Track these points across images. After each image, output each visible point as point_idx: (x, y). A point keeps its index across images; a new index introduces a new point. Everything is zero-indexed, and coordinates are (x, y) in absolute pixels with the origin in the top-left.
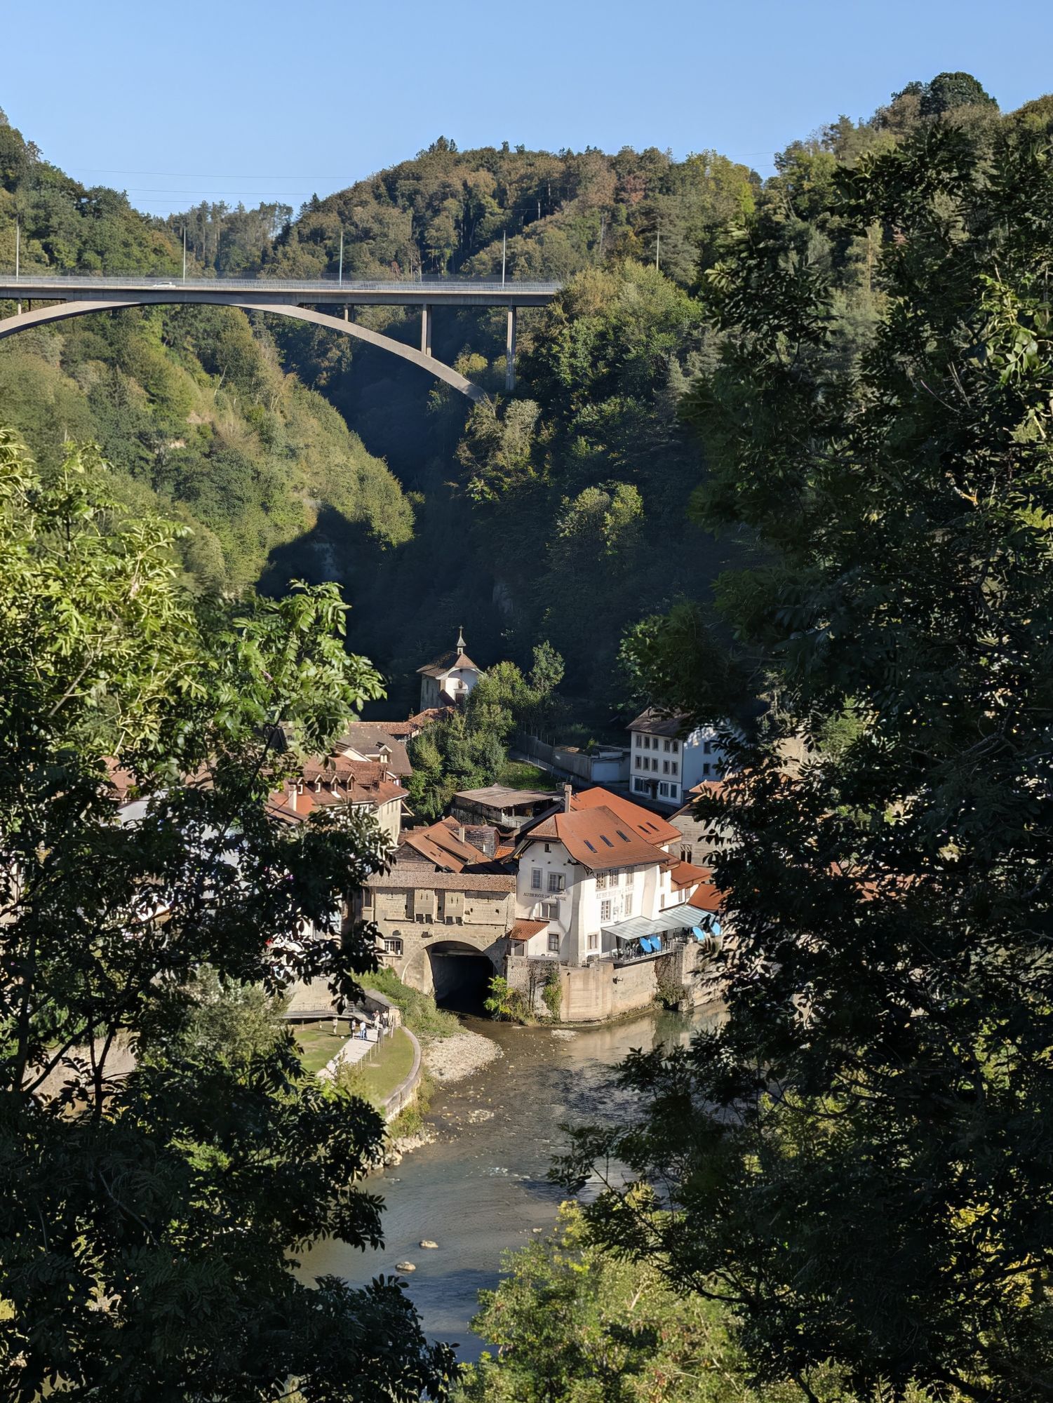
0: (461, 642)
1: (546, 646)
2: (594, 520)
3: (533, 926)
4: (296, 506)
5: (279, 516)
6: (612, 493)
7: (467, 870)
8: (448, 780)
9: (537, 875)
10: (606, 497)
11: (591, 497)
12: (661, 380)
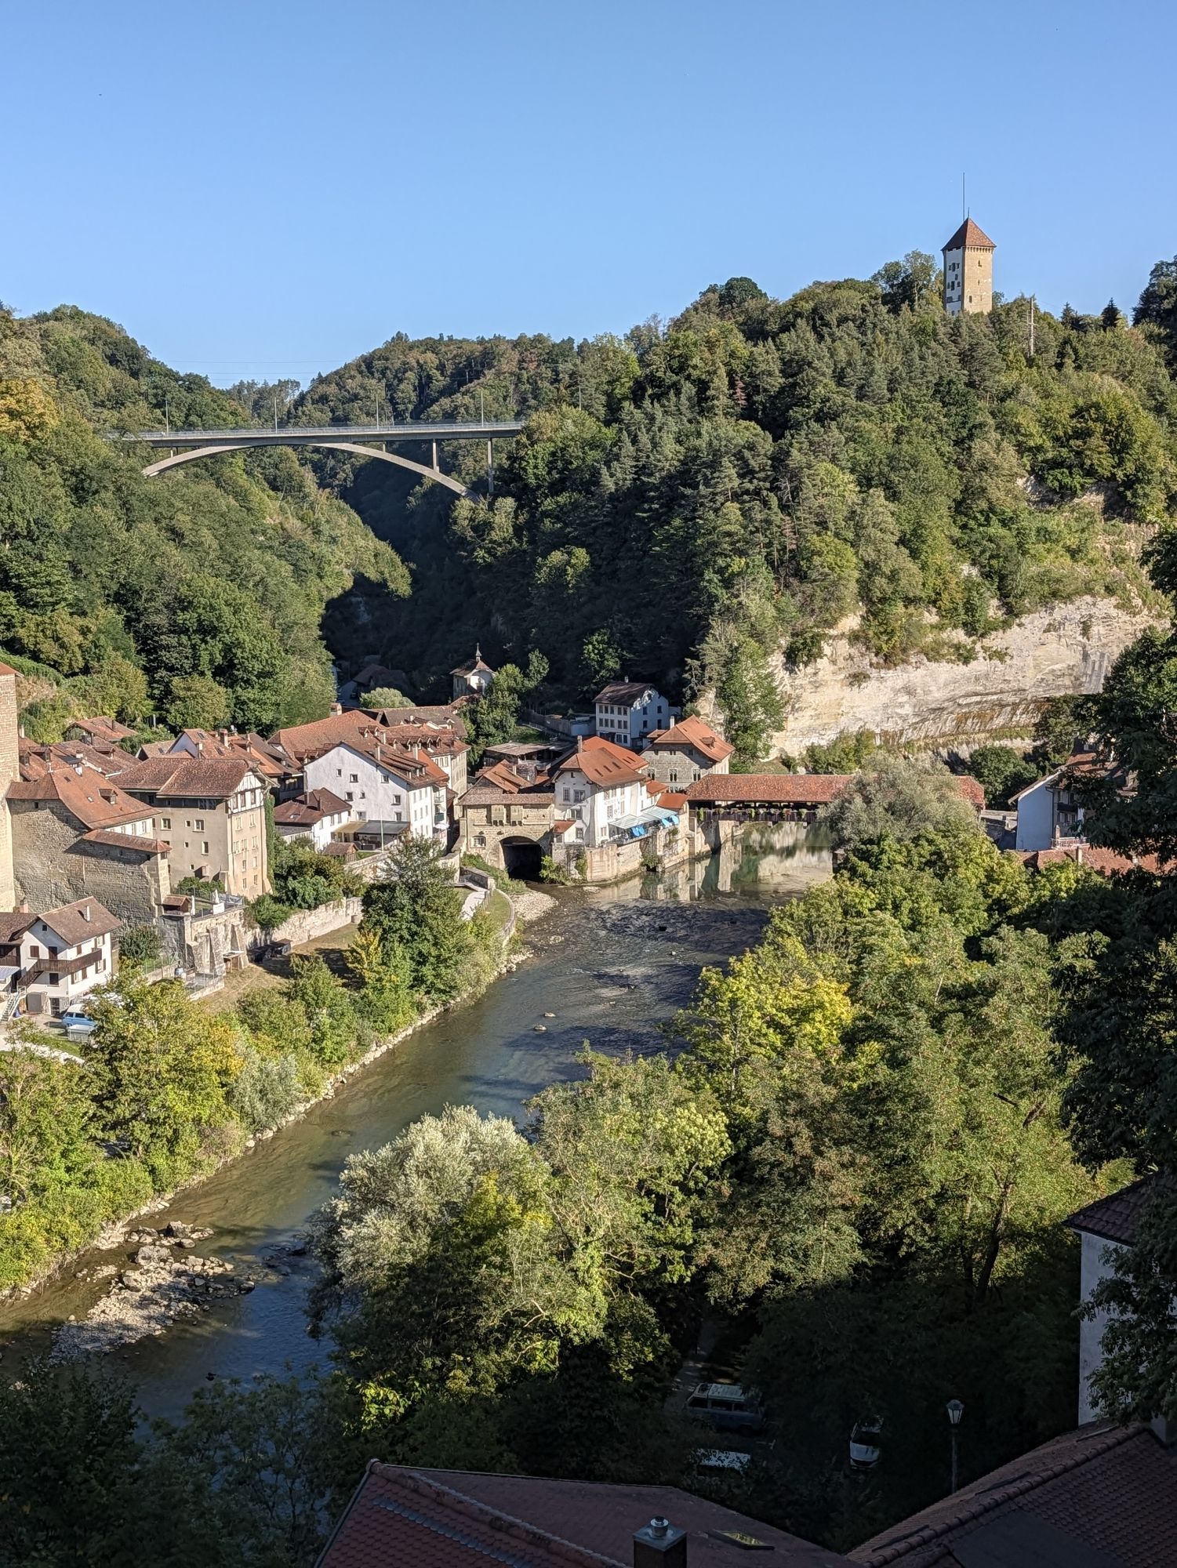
0: (478, 653)
1: (537, 652)
2: (561, 571)
3: (566, 825)
4: (340, 574)
5: (329, 582)
6: (570, 554)
7: (521, 791)
8: (481, 740)
9: (567, 792)
10: (566, 557)
11: (557, 557)
12: (595, 478)
